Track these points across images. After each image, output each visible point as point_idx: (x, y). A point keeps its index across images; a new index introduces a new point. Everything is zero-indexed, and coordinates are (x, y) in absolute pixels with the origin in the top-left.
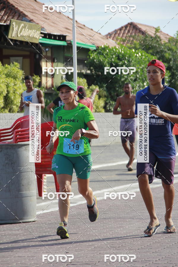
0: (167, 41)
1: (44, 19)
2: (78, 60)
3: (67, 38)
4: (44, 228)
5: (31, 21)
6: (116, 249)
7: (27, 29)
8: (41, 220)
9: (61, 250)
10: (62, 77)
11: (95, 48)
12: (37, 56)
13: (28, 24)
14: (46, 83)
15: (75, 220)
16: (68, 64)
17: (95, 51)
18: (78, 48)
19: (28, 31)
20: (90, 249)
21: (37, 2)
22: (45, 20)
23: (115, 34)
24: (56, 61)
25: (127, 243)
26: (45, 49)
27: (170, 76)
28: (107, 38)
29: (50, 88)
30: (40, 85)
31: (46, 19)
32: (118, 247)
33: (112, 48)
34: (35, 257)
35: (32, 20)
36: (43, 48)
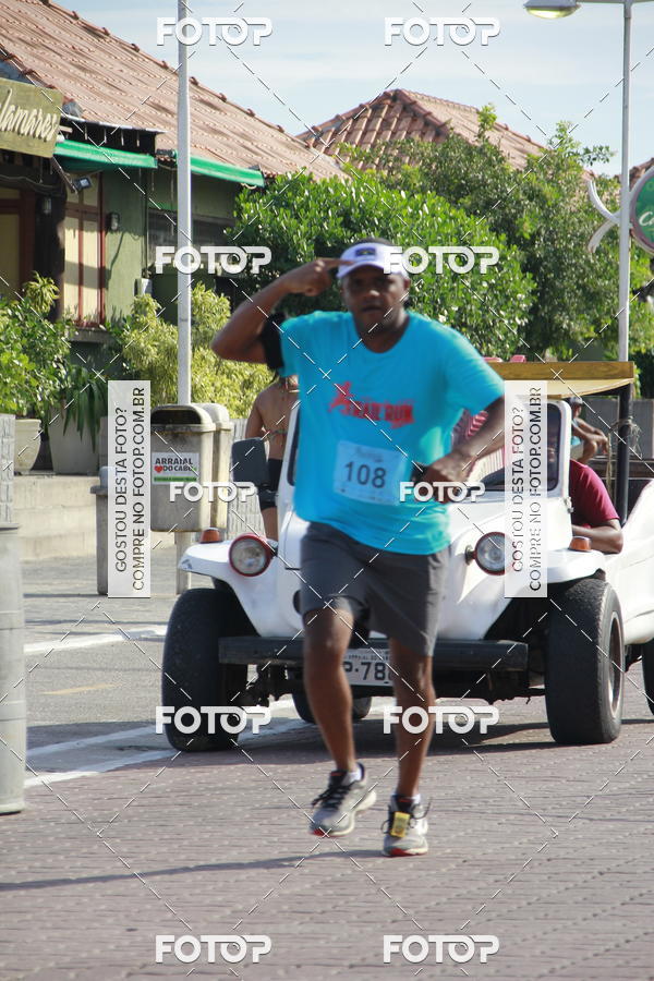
0: (524, 163)
1: (73, 69)
2: (195, 223)
3: (160, 144)
4: (51, 839)
5: (25, 75)
6: (311, 919)
7: (10, 104)
8: (41, 807)
9: (110, 921)
10: (137, 285)
11: (260, 183)
12: (48, 207)
13: (13, 86)
14: (79, 306)
15: (166, 811)
16: (161, 240)
17: (261, 191)
18: (198, 180)
19: (14, 113)
20: (216, 917)
21: (50, 6)
22: (78, 72)
23: (335, 134)
24: (115, 225)
25: (352, 898)
26: (78, 181)
27: (533, 293)
28: (307, 147)
29: (93, 324)
30: (54, 313)
31: (83, 69)
32: (319, 911)
33: (324, 182)
34: (12, 945)
35: (31, 72)
36: (68, 177)
